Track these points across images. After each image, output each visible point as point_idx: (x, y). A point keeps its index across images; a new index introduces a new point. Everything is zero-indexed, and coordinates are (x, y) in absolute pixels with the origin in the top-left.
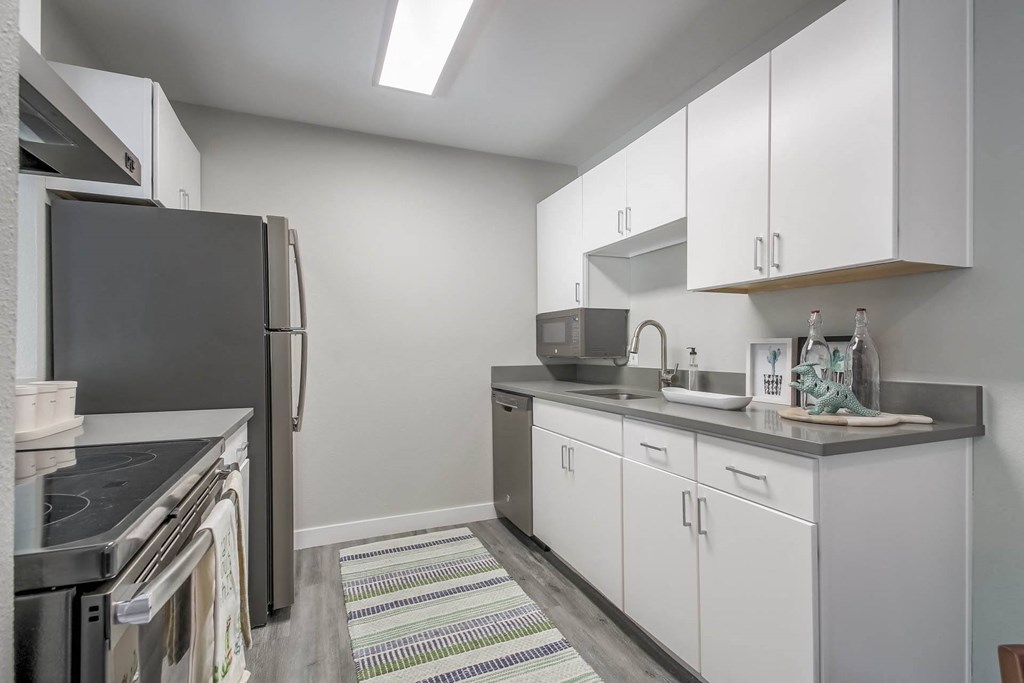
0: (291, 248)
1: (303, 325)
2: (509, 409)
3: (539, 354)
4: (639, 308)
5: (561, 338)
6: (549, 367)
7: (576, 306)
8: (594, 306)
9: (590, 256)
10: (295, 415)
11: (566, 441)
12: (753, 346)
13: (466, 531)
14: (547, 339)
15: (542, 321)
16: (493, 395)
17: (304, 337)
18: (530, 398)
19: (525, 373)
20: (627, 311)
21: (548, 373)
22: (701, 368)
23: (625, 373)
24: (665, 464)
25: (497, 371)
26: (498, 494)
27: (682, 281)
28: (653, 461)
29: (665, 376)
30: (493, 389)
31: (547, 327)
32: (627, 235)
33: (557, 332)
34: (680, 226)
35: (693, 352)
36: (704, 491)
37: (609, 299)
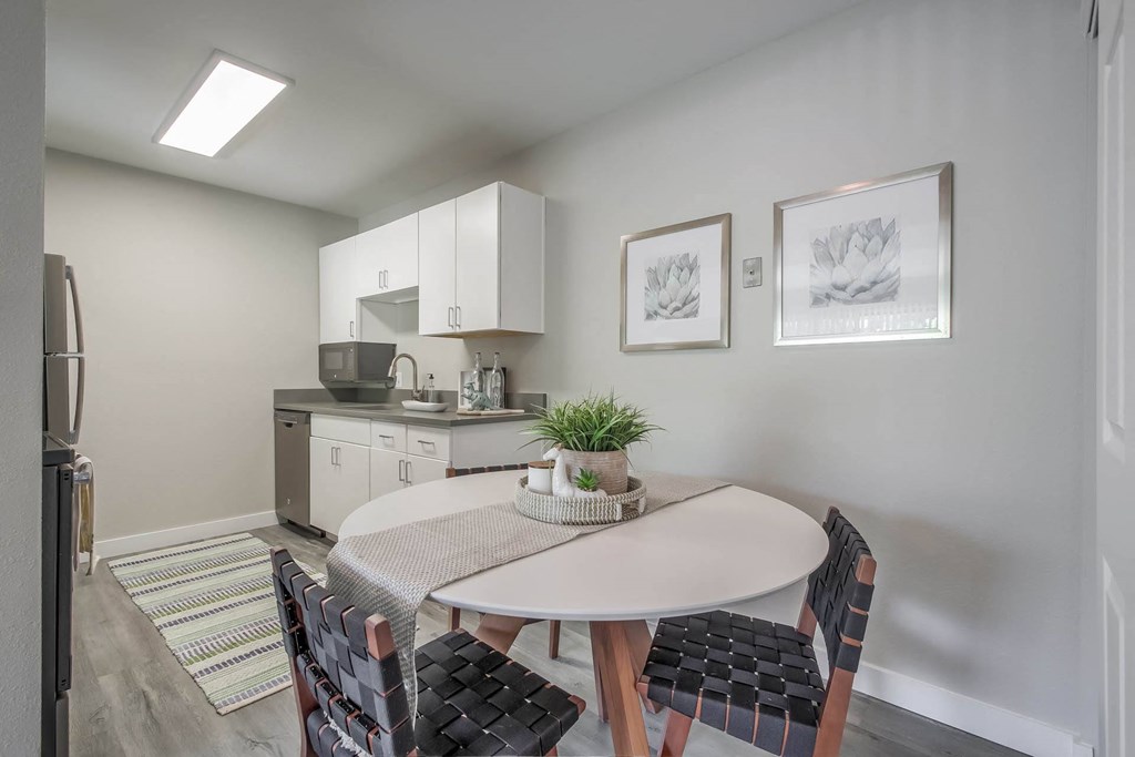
0: (68, 281)
1: (80, 349)
2: (289, 425)
3: (322, 378)
4: (403, 343)
5: (339, 365)
6: (331, 390)
7: (351, 340)
8: (365, 340)
9: (362, 301)
10: (71, 429)
11: (335, 444)
12: (462, 373)
13: (248, 535)
14: (329, 366)
15: (324, 350)
16: (275, 415)
17: (81, 361)
18: (308, 414)
19: (309, 395)
20: (395, 345)
21: (330, 396)
22: (437, 388)
23: (393, 393)
24: (392, 447)
25: (278, 393)
26: (279, 503)
27: (416, 328)
28: (387, 446)
29: (415, 394)
30: (277, 410)
31: (328, 355)
32: (385, 291)
33: (336, 361)
34: (415, 291)
35: (432, 377)
36: (410, 458)
37: (379, 334)
